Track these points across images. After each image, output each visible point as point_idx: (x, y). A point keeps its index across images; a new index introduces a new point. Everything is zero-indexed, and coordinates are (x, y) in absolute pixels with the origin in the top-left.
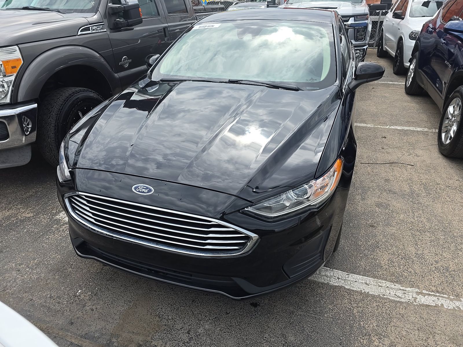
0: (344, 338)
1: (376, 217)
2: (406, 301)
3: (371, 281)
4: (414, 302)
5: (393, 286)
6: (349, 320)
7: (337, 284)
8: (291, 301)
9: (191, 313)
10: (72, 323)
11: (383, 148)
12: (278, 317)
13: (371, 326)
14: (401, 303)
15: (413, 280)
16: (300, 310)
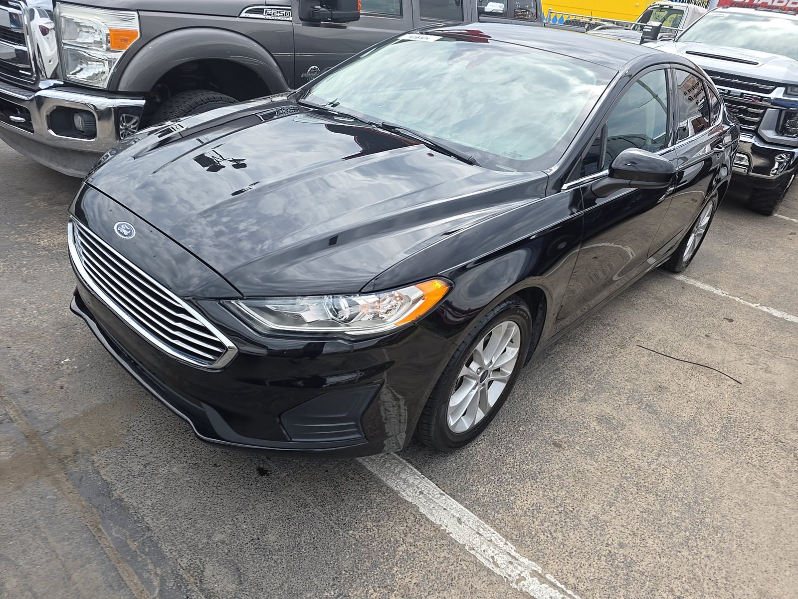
0: (348, 574)
1: (579, 434)
2: (502, 575)
3: (471, 520)
4: (514, 582)
5: (501, 544)
6: (380, 554)
7: (410, 500)
8: (319, 491)
9: (170, 444)
10: (27, 392)
11: (708, 336)
12: (280, 501)
13: (407, 580)
14: (490, 572)
15: (547, 551)
16: (320, 508)
